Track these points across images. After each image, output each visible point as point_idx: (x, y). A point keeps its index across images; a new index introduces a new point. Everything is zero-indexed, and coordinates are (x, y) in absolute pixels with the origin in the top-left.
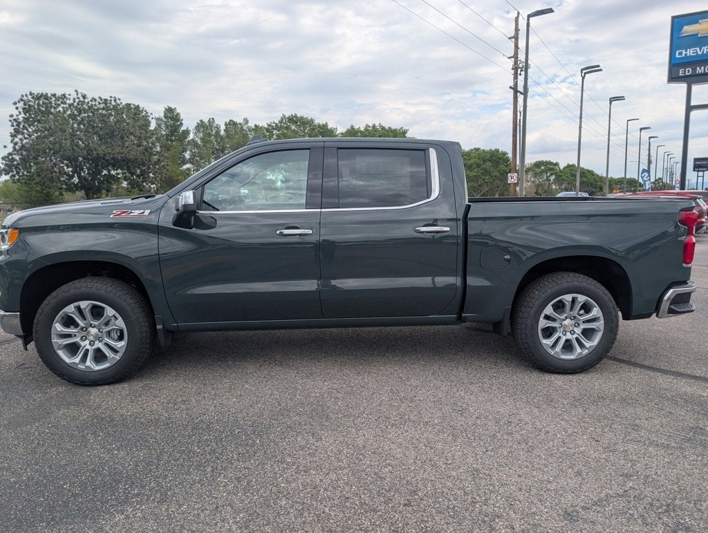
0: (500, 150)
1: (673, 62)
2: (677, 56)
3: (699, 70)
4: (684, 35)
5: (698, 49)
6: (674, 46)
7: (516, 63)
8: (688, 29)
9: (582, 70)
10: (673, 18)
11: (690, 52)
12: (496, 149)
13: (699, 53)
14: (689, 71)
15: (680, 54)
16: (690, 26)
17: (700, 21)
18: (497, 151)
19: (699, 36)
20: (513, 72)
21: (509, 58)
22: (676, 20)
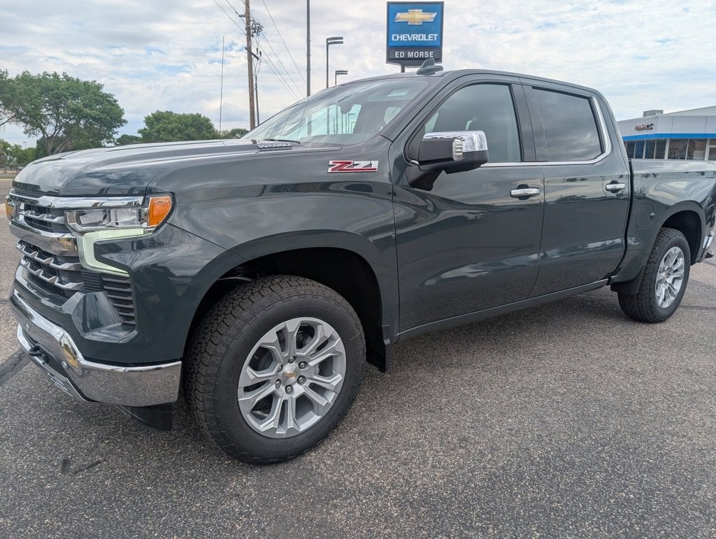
0: (202, 116)
1: (390, 44)
2: (393, 39)
3: (410, 55)
4: (398, 21)
5: (408, 35)
6: (390, 32)
7: (248, 23)
8: (401, 17)
9: (328, 40)
10: (389, 4)
11: (403, 37)
12: (197, 114)
13: (410, 39)
14: (402, 55)
15: (395, 37)
16: (403, 14)
17: (409, 10)
18: (199, 116)
19: (409, 24)
20: (245, 32)
21: (240, 16)
22: (391, 6)
